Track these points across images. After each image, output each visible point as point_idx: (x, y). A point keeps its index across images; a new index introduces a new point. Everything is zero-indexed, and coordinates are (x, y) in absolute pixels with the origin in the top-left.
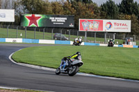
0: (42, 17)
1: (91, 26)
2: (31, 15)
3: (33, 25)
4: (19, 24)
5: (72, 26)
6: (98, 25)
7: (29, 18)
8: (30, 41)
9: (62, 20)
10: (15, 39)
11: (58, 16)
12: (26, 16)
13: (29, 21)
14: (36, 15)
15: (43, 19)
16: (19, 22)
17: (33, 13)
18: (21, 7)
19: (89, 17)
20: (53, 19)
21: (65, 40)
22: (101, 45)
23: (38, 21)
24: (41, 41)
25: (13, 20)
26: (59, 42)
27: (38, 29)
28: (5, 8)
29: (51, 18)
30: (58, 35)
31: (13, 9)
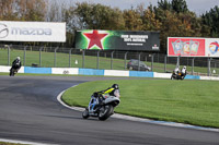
0: (109, 34)
1: (186, 48)
2: (91, 32)
3: (95, 47)
4: (74, 46)
5: (156, 48)
6: (197, 47)
7: (88, 35)
8: (90, 72)
9: (140, 39)
10: (66, 69)
11: (135, 33)
12: (85, 32)
13: (88, 40)
14: (100, 32)
15: (111, 38)
16: (72, 42)
17: (95, 27)
18: (76, 19)
19: (183, 34)
20: (126, 38)
21: (145, 70)
22: (202, 78)
23: (102, 41)
24: (108, 73)
25: (63, 39)
26: (136, 73)
27: (103, 53)
28: (51, 21)
29: (123, 36)
30: (134, 62)
31: (63, 21)
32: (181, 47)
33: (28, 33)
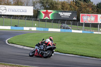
0: (53, 12)
1: (89, 19)
2: (45, 11)
3: (47, 18)
4: (37, 17)
5: (75, 19)
6: (94, 18)
8: (42, 29)
9: (68, 14)
10: (31, 28)
11: (65, 12)
13: (44, 15)
14: (49, 11)
15: (54, 14)
17: (47, 9)
19: (88, 12)
20: (61, 14)
22: (95, 33)
23: (50, 15)
24: (50, 30)
28: (27, 5)
29: (59, 13)
31: (32, 6)
32: (87, 18)
33: (16, 11)
